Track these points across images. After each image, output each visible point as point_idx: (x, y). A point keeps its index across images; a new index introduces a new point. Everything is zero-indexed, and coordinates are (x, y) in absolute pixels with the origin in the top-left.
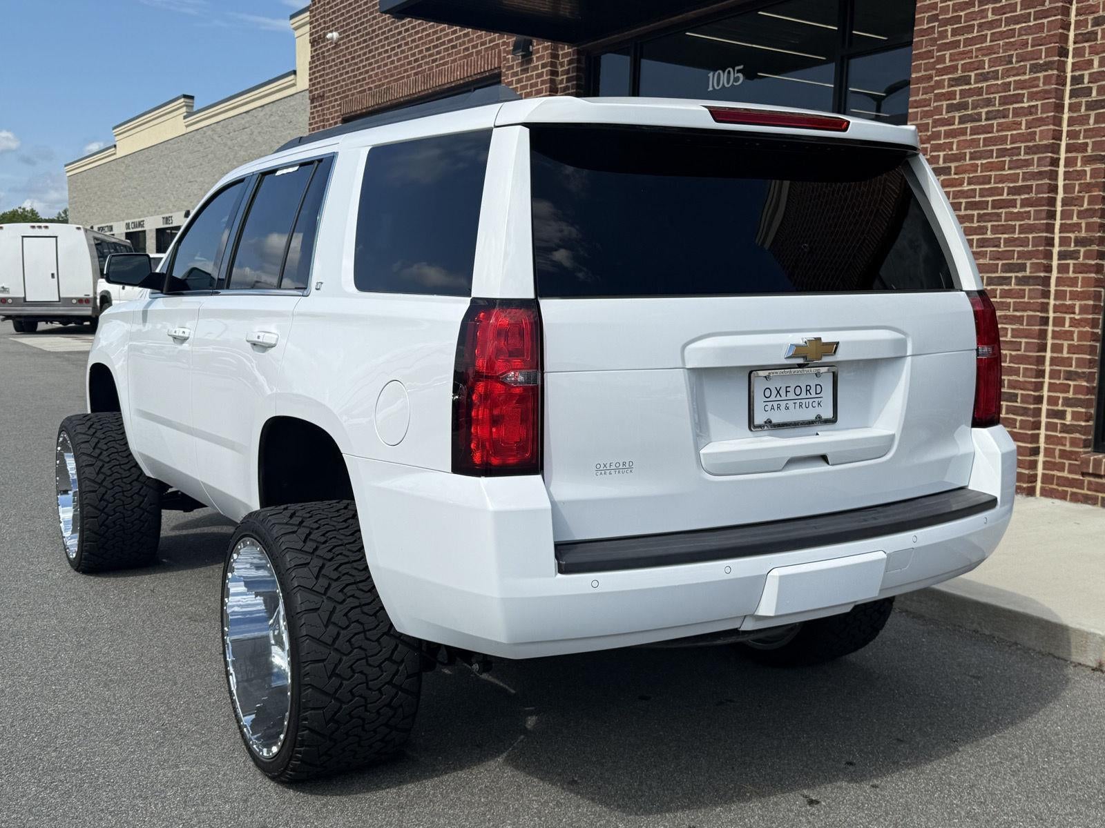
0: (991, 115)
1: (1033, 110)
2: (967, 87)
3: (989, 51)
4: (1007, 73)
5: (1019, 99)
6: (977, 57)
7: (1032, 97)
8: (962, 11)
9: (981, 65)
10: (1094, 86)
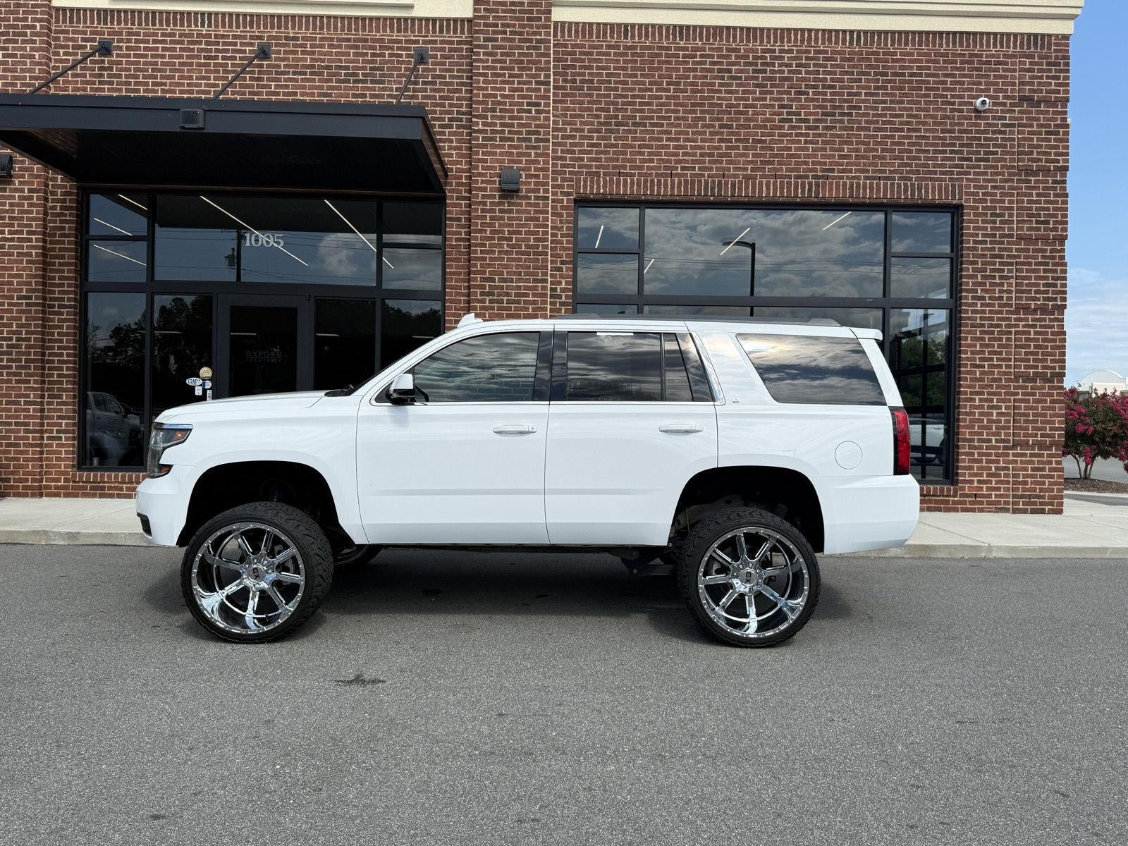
0: (509, 301)
1: (536, 302)
2: (493, 284)
3: (506, 267)
4: (518, 280)
5: (527, 295)
6: (498, 268)
7: (534, 295)
8: (487, 241)
9: (502, 273)
10: (563, 295)
